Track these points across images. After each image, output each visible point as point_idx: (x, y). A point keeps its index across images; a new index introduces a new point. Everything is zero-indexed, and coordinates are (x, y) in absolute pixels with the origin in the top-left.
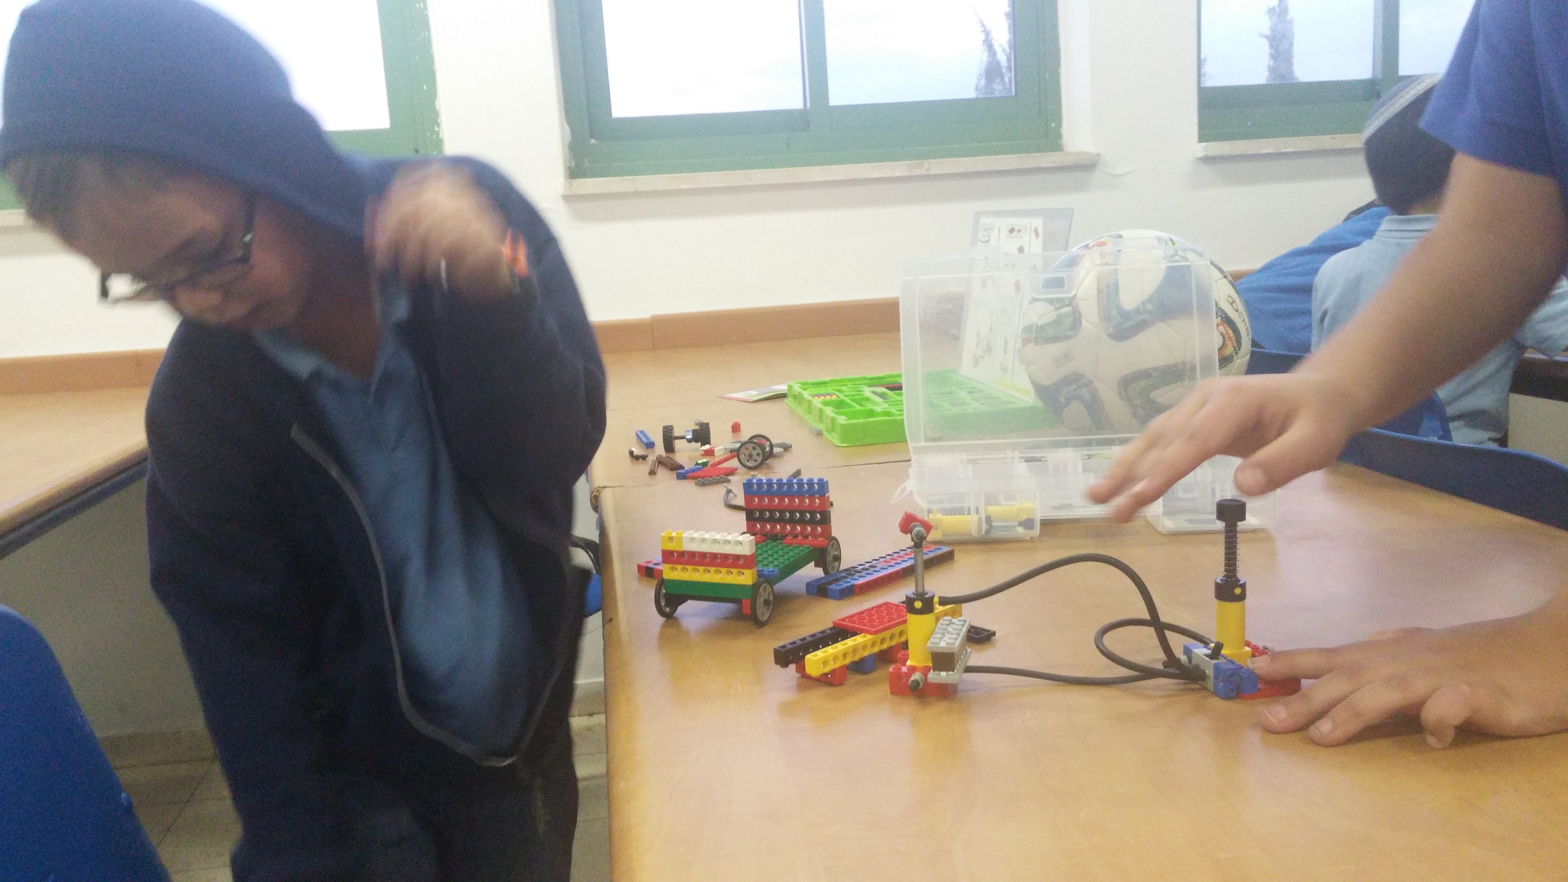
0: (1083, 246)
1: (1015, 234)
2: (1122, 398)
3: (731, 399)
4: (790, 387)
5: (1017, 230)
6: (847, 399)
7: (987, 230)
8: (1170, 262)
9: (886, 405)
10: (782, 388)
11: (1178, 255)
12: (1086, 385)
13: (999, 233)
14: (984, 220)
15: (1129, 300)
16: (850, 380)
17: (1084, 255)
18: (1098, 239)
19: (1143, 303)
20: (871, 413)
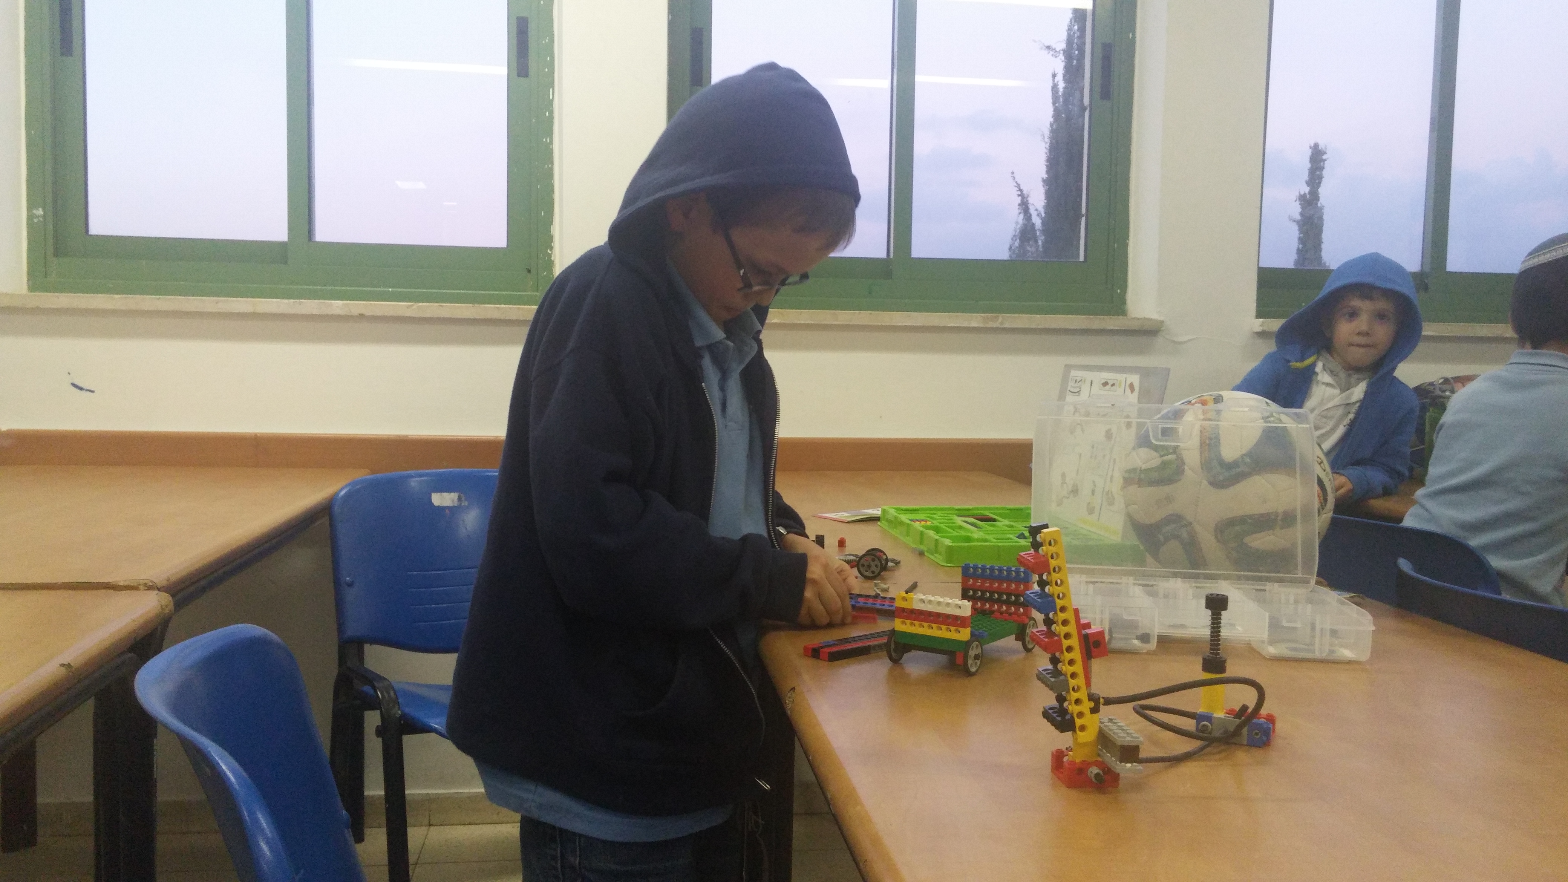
0: (1186, 402)
1: (1108, 387)
2: (1218, 541)
3: (826, 518)
4: (884, 511)
5: (1110, 383)
6: (942, 526)
7: (1077, 381)
8: (1266, 422)
9: (981, 533)
10: (876, 512)
11: (1273, 416)
12: (1185, 526)
13: (1091, 385)
14: (1074, 373)
15: (1230, 451)
16: (941, 509)
17: (1188, 410)
18: (1199, 397)
19: (1243, 456)
20: (968, 539)
